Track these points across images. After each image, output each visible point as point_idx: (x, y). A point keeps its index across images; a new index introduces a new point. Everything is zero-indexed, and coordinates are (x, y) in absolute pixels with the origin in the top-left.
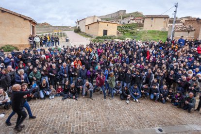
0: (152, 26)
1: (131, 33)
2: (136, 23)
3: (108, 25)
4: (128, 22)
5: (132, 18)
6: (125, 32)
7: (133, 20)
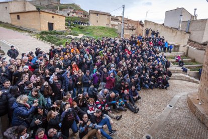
0: (97, 21)
1: (79, 28)
2: (77, 16)
3: (53, 17)
4: (68, 15)
5: (72, 11)
6: (73, 27)
7: (73, 12)
